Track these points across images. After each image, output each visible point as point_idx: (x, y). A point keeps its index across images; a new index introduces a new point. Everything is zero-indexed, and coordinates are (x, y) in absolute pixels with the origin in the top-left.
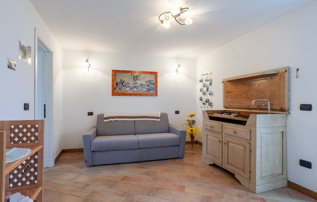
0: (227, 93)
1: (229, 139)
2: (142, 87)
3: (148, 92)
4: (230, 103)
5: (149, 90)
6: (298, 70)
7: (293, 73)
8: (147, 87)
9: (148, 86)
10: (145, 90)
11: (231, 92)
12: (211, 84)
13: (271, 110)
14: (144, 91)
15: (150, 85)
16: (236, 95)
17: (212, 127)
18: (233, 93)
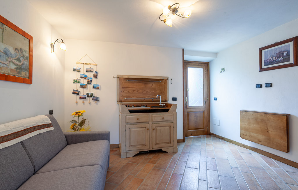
0: (122, 88)
1: (157, 125)
2: (7, 58)
3: (19, 73)
4: (127, 97)
5: (20, 68)
6: (171, 79)
7: (169, 80)
8: (17, 62)
9: (18, 60)
10: (13, 67)
11: (128, 88)
12: (96, 76)
13: (161, 101)
14: (11, 70)
15: (22, 59)
16: (133, 91)
17: (138, 120)
18: (129, 89)
